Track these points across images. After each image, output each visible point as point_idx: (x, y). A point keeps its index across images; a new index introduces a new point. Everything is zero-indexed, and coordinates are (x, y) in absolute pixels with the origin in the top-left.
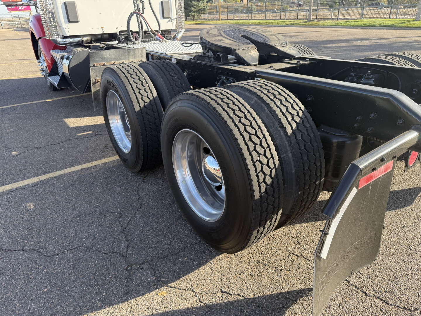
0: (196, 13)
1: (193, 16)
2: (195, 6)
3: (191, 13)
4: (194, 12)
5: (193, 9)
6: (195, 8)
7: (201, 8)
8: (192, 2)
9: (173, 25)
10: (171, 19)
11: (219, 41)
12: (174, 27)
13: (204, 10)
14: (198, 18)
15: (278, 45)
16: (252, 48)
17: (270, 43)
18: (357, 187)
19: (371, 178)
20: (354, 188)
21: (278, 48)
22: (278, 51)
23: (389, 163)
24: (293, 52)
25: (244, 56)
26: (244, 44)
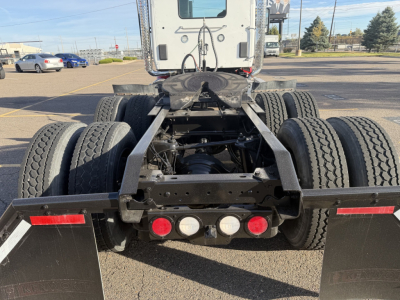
1: (378, 48)
2: (382, 38)
3: (375, 44)
4: (380, 43)
5: (379, 41)
6: (382, 40)
8: (379, 34)
9: (249, 64)
10: (247, 58)
11: (171, 86)
12: (250, 65)
13: (393, 41)
14: (384, 50)
15: (223, 94)
16: (190, 95)
17: (216, 92)
18: (29, 222)
19: (49, 221)
20: (23, 221)
21: (220, 97)
22: (219, 100)
23: (77, 216)
24: (234, 102)
25: (173, 101)
26: (189, 90)
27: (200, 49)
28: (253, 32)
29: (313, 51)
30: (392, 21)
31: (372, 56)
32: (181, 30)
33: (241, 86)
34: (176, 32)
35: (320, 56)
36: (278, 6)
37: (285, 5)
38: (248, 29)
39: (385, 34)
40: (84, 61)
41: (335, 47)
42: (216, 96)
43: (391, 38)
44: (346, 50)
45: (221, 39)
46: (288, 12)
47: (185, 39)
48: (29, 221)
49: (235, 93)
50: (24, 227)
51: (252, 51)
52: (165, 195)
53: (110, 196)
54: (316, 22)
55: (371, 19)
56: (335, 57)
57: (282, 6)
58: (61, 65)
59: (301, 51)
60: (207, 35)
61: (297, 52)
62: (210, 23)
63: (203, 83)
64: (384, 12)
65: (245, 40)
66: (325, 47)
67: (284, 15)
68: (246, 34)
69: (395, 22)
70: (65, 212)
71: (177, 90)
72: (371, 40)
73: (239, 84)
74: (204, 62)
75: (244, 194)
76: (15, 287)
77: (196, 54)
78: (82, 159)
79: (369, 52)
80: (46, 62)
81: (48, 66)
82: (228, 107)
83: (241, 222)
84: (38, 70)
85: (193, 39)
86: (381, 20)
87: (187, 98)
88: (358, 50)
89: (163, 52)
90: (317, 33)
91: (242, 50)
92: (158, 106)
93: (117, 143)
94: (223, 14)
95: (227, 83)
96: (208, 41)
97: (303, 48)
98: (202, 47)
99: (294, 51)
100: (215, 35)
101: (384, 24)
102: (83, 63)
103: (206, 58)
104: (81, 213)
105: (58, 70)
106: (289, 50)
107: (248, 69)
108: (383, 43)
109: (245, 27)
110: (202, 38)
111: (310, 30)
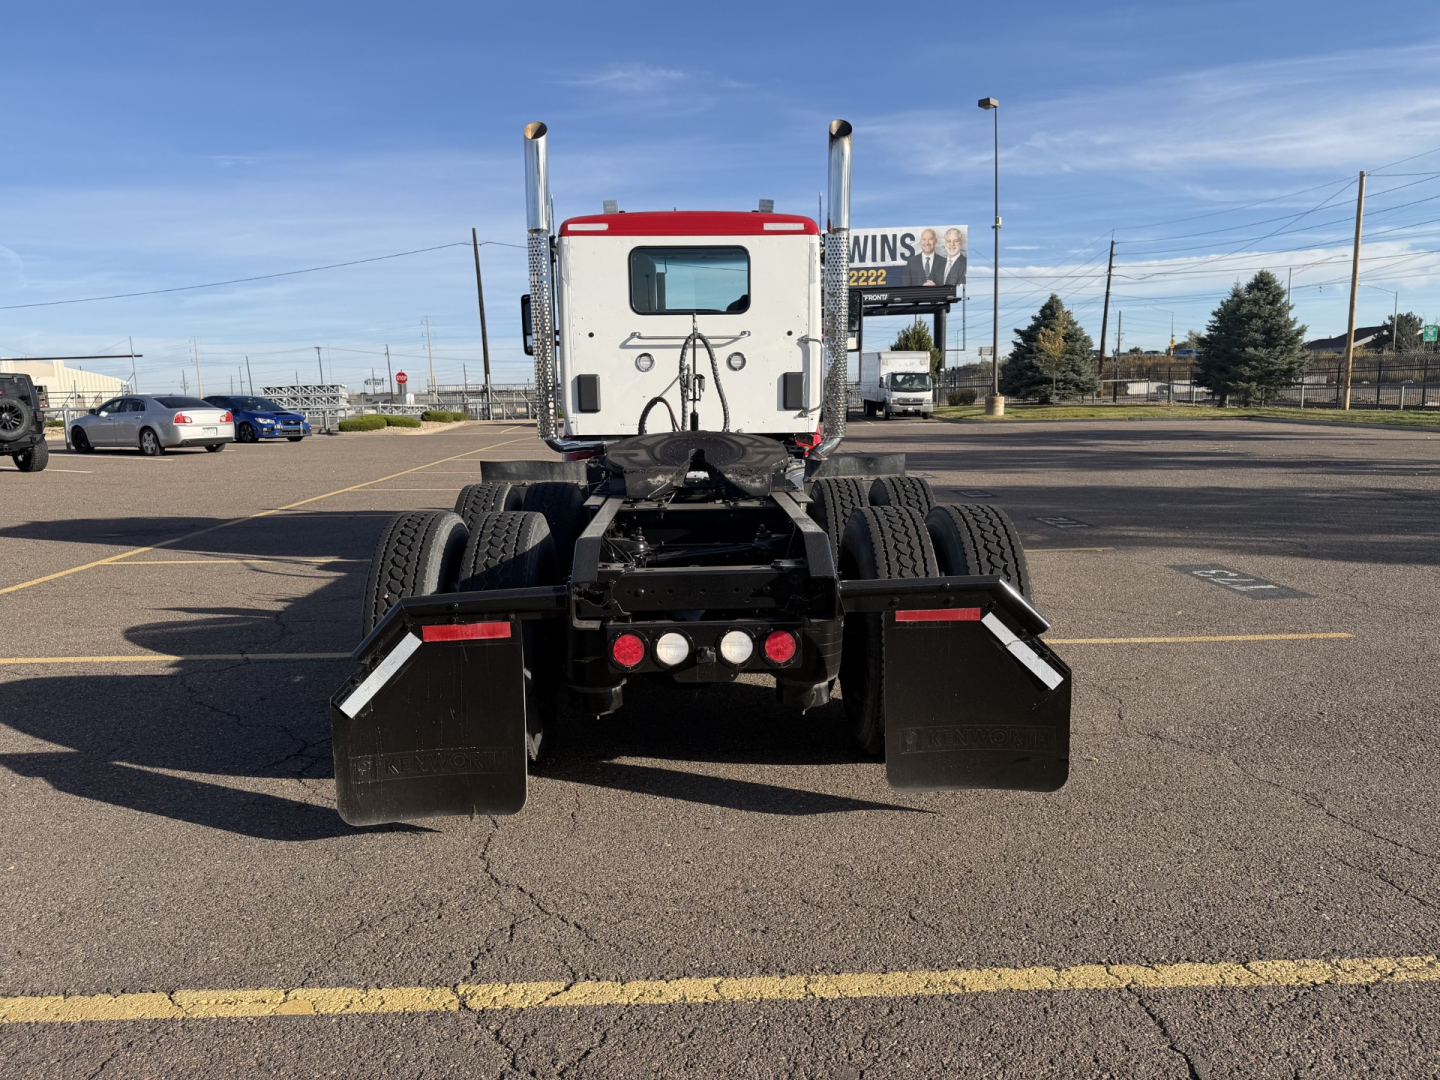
0: (1254, 384)
1: (1247, 393)
2: (1254, 363)
3: (1234, 382)
4: (1249, 380)
5: (1247, 371)
6: (1254, 368)
7: (1277, 367)
8: (1244, 351)
9: (810, 424)
10: (804, 411)
11: (627, 456)
12: (813, 429)
13: (1289, 372)
14: (1267, 400)
15: (735, 472)
16: (665, 473)
17: (720, 468)
18: (420, 637)
19: (453, 633)
20: (410, 634)
21: (729, 476)
22: (728, 482)
23: (498, 624)
24: (757, 485)
25: (633, 484)
26: (664, 464)
27: (685, 387)
28: (816, 349)
29: (1045, 401)
30: (1280, 313)
31: (1228, 419)
32: (635, 341)
33: (772, 457)
34: (624, 346)
35: (1064, 416)
36: (927, 260)
37: (951, 261)
38: (804, 342)
39: (1262, 353)
40: (298, 420)
41: (1118, 390)
42: (721, 475)
43: (1282, 364)
44: (1151, 398)
45: (737, 362)
46: (961, 279)
47: (645, 362)
48: (419, 635)
49: (758, 470)
50: (410, 644)
51: (815, 396)
52: (637, 594)
53: (555, 590)
54: (1050, 312)
55: (1217, 306)
56: (1111, 417)
57: (940, 261)
58: (228, 430)
59: (1001, 401)
60: (702, 353)
61: (990, 406)
62: (707, 325)
63: (692, 451)
64: (1251, 288)
65: (797, 368)
66: (1083, 389)
67: (951, 288)
68: (799, 352)
69: (1291, 315)
70: (481, 620)
71: (641, 464)
72: (1223, 370)
73: (768, 454)
74: (695, 417)
75: (758, 593)
76: (373, 759)
77: (674, 397)
78: (481, 562)
79: (1221, 404)
80: (182, 420)
81: (186, 432)
82: (744, 494)
83: (753, 640)
84: (149, 444)
85: (667, 364)
86: (1244, 310)
87: (660, 478)
88: (1187, 400)
89: (588, 393)
90: (1052, 345)
91: (791, 391)
92: (598, 494)
93: (537, 542)
94: (741, 306)
95: (744, 452)
96: (703, 367)
97: (1008, 390)
98: (689, 383)
99: (980, 401)
100: (721, 355)
101: (1257, 323)
102: (294, 429)
103: (700, 408)
104: (506, 619)
105: (213, 446)
106: (967, 399)
107: (807, 437)
108: (1260, 380)
109: (796, 336)
110: (688, 360)
111: (1029, 335)
